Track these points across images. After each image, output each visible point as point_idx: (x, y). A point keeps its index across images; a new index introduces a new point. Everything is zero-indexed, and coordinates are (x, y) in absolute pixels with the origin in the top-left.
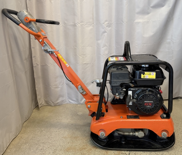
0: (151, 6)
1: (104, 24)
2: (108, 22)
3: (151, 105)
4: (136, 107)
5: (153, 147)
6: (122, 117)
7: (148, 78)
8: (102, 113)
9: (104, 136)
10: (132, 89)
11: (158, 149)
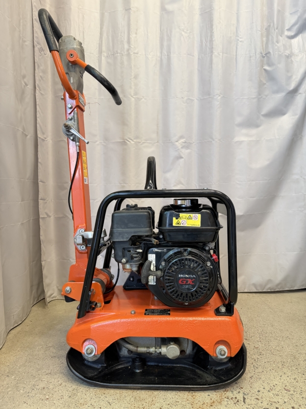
0: (263, 113)
1: (177, 143)
2: (184, 139)
3: (191, 283)
4: (164, 289)
5: (199, 381)
6: (133, 312)
7: (186, 225)
8: (91, 302)
9: (93, 354)
10: (156, 250)
11: (209, 385)
